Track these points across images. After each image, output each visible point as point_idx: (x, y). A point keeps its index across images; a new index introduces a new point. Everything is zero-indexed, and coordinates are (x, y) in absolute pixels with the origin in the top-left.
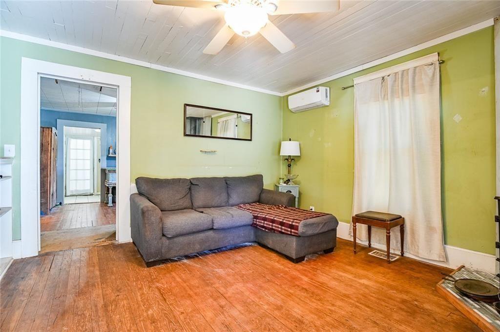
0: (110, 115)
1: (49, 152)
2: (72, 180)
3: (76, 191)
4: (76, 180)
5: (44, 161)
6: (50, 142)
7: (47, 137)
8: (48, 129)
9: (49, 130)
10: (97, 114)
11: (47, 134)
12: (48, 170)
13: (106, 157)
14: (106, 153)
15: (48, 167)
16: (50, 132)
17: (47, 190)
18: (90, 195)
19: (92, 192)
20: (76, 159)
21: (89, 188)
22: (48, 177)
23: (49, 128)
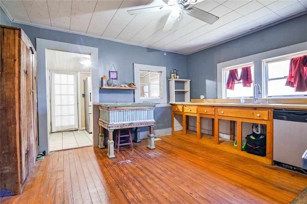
0: (102, 38)
1: (17, 75)
2: (57, 116)
3: (62, 126)
4: (61, 116)
5: (7, 94)
6: (17, 56)
7: (12, 47)
8: (12, 31)
9: (15, 33)
10: (87, 35)
11: (11, 41)
12: (14, 111)
13: (98, 90)
14: (98, 86)
15: (14, 104)
16: (17, 38)
17: (15, 148)
18: (75, 130)
19: (77, 127)
20: (61, 95)
21: (74, 124)
22: (16, 124)
23: (14, 29)
